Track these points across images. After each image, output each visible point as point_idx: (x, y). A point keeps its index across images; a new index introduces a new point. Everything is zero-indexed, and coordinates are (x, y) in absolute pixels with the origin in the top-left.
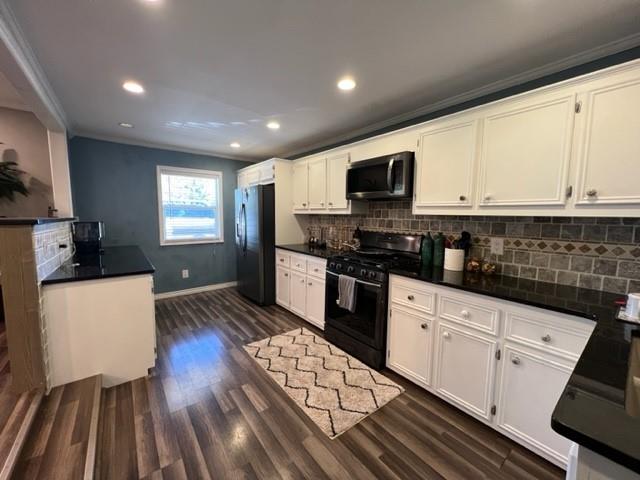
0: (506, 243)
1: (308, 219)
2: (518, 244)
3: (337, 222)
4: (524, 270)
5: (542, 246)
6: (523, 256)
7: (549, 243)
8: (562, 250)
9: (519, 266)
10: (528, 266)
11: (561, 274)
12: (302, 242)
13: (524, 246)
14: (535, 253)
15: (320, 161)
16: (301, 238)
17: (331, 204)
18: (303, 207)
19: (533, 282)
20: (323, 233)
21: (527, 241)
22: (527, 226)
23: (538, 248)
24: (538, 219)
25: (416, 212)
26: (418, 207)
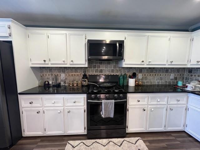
0: (143, 75)
1: (39, 70)
2: (145, 75)
3: (66, 71)
4: (146, 82)
5: (150, 75)
6: (146, 78)
7: (151, 74)
8: (154, 76)
9: (145, 81)
10: (147, 81)
11: (154, 82)
12: (37, 86)
13: (146, 76)
14: (149, 77)
15: (63, 34)
16: (35, 83)
17: (72, 61)
18: (43, 62)
19: (148, 85)
20: (56, 78)
21: (147, 74)
22: (147, 70)
23: (149, 76)
24: (149, 68)
25: (124, 66)
26: (125, 64)
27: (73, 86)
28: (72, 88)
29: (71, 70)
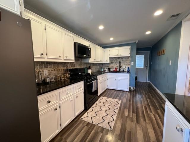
3: (49, 67)
25: (90, 62)
26: (90, 61)
27: (61, 80)
28: (60, 82)
29: (53, 65)
